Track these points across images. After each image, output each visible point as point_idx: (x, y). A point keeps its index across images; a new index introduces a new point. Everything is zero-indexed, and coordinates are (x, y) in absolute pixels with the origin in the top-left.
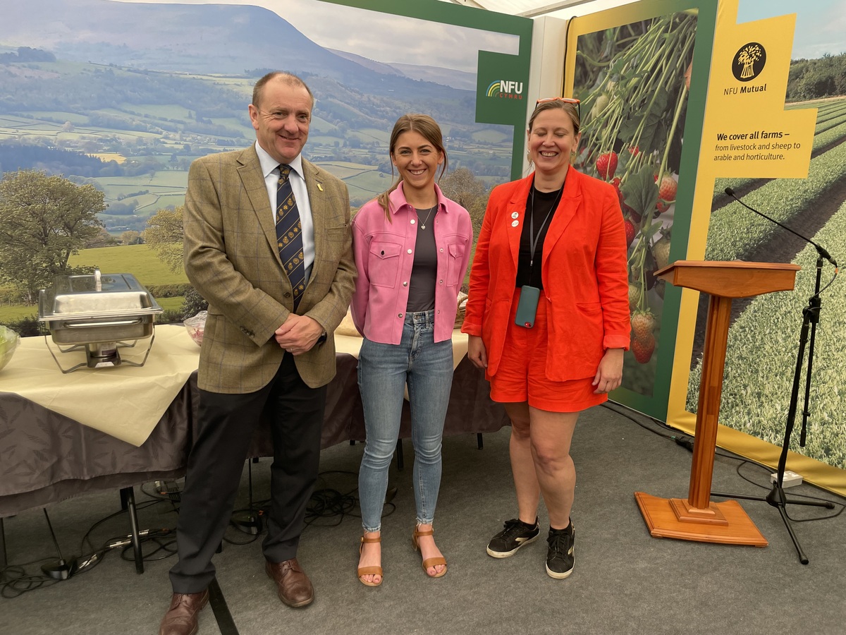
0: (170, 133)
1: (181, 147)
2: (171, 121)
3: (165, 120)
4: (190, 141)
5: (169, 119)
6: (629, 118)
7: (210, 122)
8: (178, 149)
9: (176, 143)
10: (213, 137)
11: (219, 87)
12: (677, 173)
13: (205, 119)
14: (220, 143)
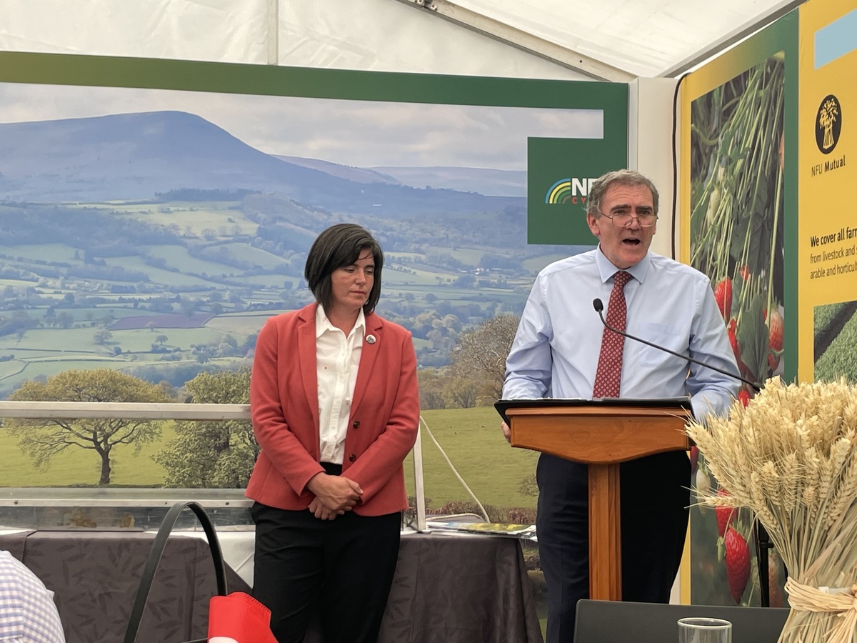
0: (48, 279)
1: (61, 297)
2: (52, 264)
3: (44, 263)
4: (74, 289)
5: (49, 261)
6: (738, 224)
7: (103, 263)
8: (57, 300)
9: (55, 293)
10: (105, 283)
11: (118, 217)
12: (782, 305)
13: (96, 259)
14: (115, 290)
